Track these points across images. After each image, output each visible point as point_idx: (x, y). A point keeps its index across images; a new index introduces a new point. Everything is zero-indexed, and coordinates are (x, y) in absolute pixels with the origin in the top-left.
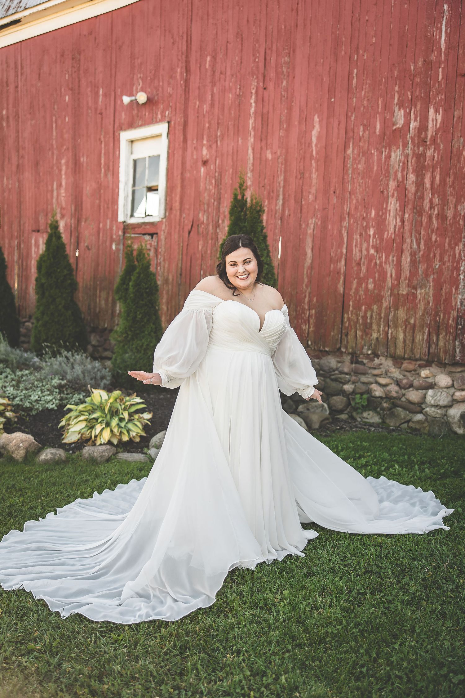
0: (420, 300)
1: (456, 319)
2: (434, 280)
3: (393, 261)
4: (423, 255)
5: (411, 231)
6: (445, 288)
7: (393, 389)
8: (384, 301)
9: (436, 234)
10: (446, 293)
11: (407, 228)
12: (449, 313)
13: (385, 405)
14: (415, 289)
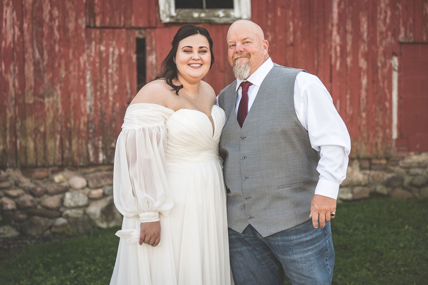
0: (48, 109)
1: (87, 124)
2: (61, 88)
3: (15, 71)
4: (47, 65)
5: (32, 41)
6: (73, 96)
7: (28, 199)
8: (7, 111)
9: (59, 45)
10: (74, 100)
11: (27, 37)
12: (79, 119)
13: (21, 216)
14: (42, 97)
